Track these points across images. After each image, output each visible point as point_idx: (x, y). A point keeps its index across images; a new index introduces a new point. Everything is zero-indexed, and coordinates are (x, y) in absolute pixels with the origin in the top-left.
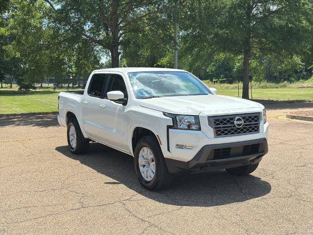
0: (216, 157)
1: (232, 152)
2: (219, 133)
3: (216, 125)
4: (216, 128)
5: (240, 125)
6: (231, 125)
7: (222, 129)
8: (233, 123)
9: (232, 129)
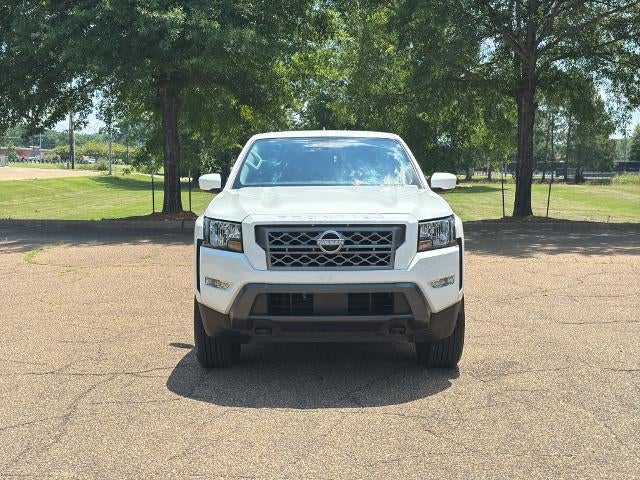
0: (272, 311)
1: (317, 304)
2: (277, 261)
3: (274, 243)
4: (272, 250)
5: (334, 247)
6: (310, 247)
7: (287, 254)
8: (314, 243)
9: (313, 256)
